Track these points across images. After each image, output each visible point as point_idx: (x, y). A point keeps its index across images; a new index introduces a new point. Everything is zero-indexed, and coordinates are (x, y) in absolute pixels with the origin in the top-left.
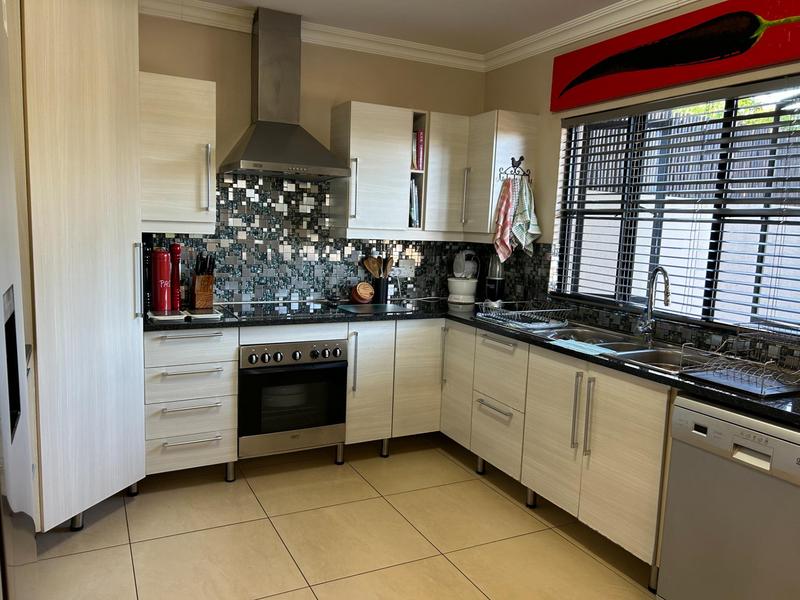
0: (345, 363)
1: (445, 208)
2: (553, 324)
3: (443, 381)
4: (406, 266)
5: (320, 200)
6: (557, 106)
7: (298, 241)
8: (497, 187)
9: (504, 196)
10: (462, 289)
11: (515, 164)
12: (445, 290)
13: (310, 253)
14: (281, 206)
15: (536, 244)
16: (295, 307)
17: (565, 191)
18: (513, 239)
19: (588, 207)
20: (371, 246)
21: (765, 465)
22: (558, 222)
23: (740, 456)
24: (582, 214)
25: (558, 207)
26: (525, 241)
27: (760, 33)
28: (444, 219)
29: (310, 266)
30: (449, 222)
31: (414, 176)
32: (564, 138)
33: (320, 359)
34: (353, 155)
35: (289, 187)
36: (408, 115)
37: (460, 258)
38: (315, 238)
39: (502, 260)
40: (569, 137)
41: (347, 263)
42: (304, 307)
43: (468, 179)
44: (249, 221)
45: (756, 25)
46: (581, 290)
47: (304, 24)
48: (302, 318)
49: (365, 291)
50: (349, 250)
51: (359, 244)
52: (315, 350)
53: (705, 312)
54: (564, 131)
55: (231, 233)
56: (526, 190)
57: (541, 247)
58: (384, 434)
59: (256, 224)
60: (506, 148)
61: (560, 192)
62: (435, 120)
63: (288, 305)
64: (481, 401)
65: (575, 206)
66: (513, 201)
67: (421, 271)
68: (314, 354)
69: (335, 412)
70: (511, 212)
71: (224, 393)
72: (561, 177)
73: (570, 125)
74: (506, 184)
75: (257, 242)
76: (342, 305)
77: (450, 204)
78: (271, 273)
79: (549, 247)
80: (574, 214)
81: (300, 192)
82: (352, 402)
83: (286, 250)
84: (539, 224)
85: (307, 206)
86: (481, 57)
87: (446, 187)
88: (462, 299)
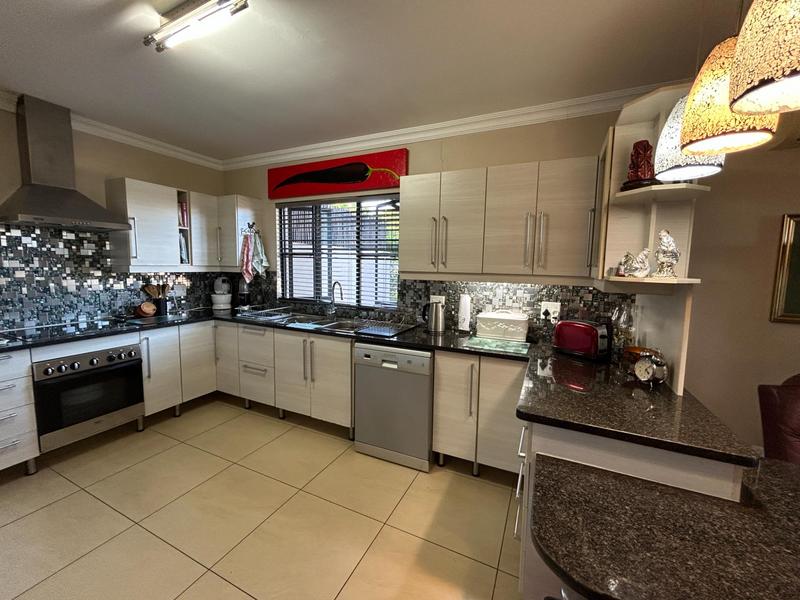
0: (140, 361)
1: (206, 251)
2: (284, 316)
3: (217, 359)
4: (179, 288)
5: (100, 245)
6: (272, 196)
7: (81, 276)
8: (240, 240)
9: (246, 244)
10: (222, 300)
11: (250, 227)
12: (210, 302)
13: (94, 284)
14: (61, 249)
15: (267, 272)
16: (83, 326)
17: (281, 243)
18: (254, 269)
19: (294, 251)
20: (150, 277)
21: (395, 367)
22: (279, 259)
23: (385, 365)
24: (291, 255)
25: (278, 251)
26: (261, 271)
27: (369, 174)
28: (206, 259)
29: (95, 294)
30: (209, 261)
31: (181, 231)
32: (277, 214)
33: (117, 361)
34: (130, 215)
35: (67, 236)
36: (174, 191)
37: (219, 282)
38: (99, 273)
39: (248, 282)
40: (280, 213)
41: (129, 290)
42: (92, 326)
43: (219, 234)
44: (27, 262)
45: (367, 170)
46: (295, 296)
48: (92, 333)
49: (149, 308)
50: (130, 281)
51: (137, 276)
52: (110, 356)
53: (358, 301)
54: (277, 210)
55: (7, 272)
56: (258, 241)
57: (270, 274)
58: (178, 402)
59: (36, 264)
60: (244, 217)
61: (278, 243)
62: (193, 196)
63: (77, 326)
64: (245, 366)
65: (287, 251)
66: (252, 248)
67: (190, 291)
68: (110, 358)
69: (136, 394)
70: (251, 254)
71: (18, 404)
72: (278, 235)
73: (281, 207)
74: (246, 237)
75: (38, 278)
76: (128, 318)
77: (209, 249)
78: (55, 302)
79: (275, 273)
80: (287, 255)
81: (79, 242)
82: (148, 387)
83: (70, 284)
84: (268, 261)
85: (88, 250)
86: (221, 162)
87: (205, 237)
88: (222, 307)
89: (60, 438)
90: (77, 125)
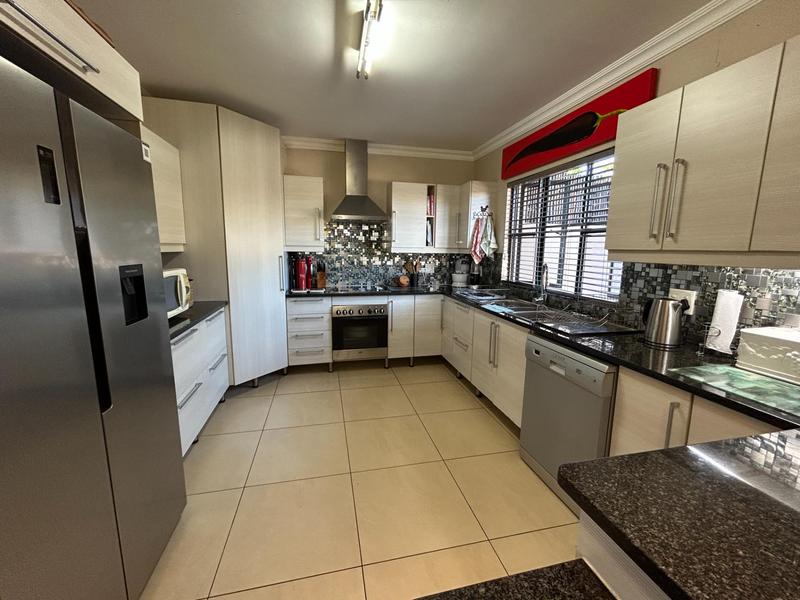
0: (387, 316)
1: (446, 235)
3: (442, 328)
4: (428, 268)
5: (381, 234)
6: (505, 176)
7: (370, 254)
8: (472, 224)
9: (476, 228)
10: (459, 279)
11: (483, 210)
12: (451, 281)
13: (377, 261)
14: (361, 238)
15: (495, 253)
16: (369, 288)
17: (510, 224)
18: (481, 251)
19: (524, 231)
20: (410, 256)
21: (562, 372)
22: (506, 241)
23: (553, 368)
24: (520, 236)
25: (507, 232)
26: (488, 252)
27: (598, 124)
28: (446, 242)
29: (376, 267)
30: (449, 243)
31: (428, 219)
32: (509, 193)
33: (373, 314)
34: (393, 209)
35: (366, 228)
36: (424, 187)
37: (459, 263)
38: (379, 253)
39: (477, 263)
40: (512, 193)
41: (396, 266)
42: (374, 288)
43: (458, 220)
44: (346, 245)
45: (596, 118)
46: (520, 280)
47: (369, 144)
48: (373, 293)
49: (405, 280)
50: (397, 259)
51: (404, 256)
52: (370, 309)
54: (509, 190)
55: (336, 251)
56: (489, 224)
57: (498, 255)
58: (410, 355)
59: (349, 246)
60: (478, 201)
61: (507, 224)
62: (440, 189)
63: (365, 288)
64: (456, 339)
65: (517, 232)
66: (482, 230)
67: (438, 270)
68: (369, 312)
69: (382, 342)
70: (480, 236)
71: (325, 328)
72: (508, 216)
73: (512, 186)
74: (478, 221)
75: (349, 255)
76: (393, 287)
77: (450, 233)
78: (357, 271)
79: (501, 255)
80: (517, 236)
81: (371, 231)
82: (390, 337)
83: (364, 260)
84: (497, 243)
85: (375, 236)
86: (471, 153)
87: (447, 224)
88: (458, 285)
89: (345, 355)
90: (371, 151)
